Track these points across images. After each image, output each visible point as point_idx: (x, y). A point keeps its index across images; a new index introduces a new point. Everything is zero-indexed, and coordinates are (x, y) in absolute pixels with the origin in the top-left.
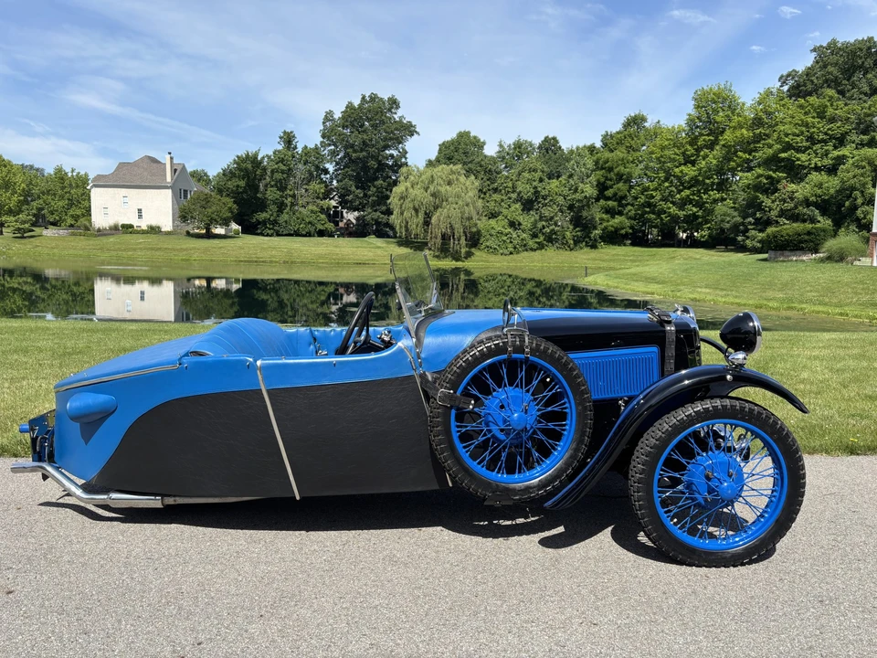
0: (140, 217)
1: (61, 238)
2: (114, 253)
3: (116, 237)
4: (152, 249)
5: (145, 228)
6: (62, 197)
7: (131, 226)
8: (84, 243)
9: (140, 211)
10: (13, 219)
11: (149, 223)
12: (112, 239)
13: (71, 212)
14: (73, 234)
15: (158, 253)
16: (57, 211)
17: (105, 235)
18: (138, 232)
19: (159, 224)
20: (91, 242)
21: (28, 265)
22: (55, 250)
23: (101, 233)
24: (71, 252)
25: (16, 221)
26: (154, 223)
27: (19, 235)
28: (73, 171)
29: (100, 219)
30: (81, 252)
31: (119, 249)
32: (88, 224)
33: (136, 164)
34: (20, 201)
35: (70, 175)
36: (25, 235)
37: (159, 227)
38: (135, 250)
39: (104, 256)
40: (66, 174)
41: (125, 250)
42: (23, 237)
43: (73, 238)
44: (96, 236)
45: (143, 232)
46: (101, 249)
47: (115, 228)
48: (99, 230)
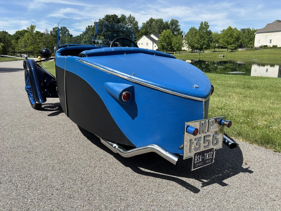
0: (271, 42)
1: (243, 51)
2: (257, 56)
3: (260, 50)
4: (270, 54)
5: (271, 46)
6: (248, 38)
7: (267, 46)
8: (250, 52)
9: (271, 40)
10: (230, 46)
11: (273, 45)
12: (259, 51)
13: (250, 43)
14: (247, 50)
15: (272, 55)
16: (246, 43)
17: (257, 49)
18: (269, 48)
19: (277, 45)
20: (252, 52)
21: (232, 60)
22: (240, 55)
23: (256, 49)
24: (244, 55)
25: (231, 47)
26: (275, 45)
27: (231, 51)
28: (253, 29)
29: (257, 44)
30: (247, 56)
31: (259, 54)
32: (253, 46)
33: (272, 24)
34: (234, 40)
35: (252, 30)
36: (233, 51)
37: (276, 46)
38: (264, 54)
39: (254, 56)
40: (251, 30)
41: (261, 54)
42: (232, 51)
43: (246, 51)
44: (254, 50)
45: (271, 48)
46: (254, 54)
47: (261, 47)
48: (256, 48)
